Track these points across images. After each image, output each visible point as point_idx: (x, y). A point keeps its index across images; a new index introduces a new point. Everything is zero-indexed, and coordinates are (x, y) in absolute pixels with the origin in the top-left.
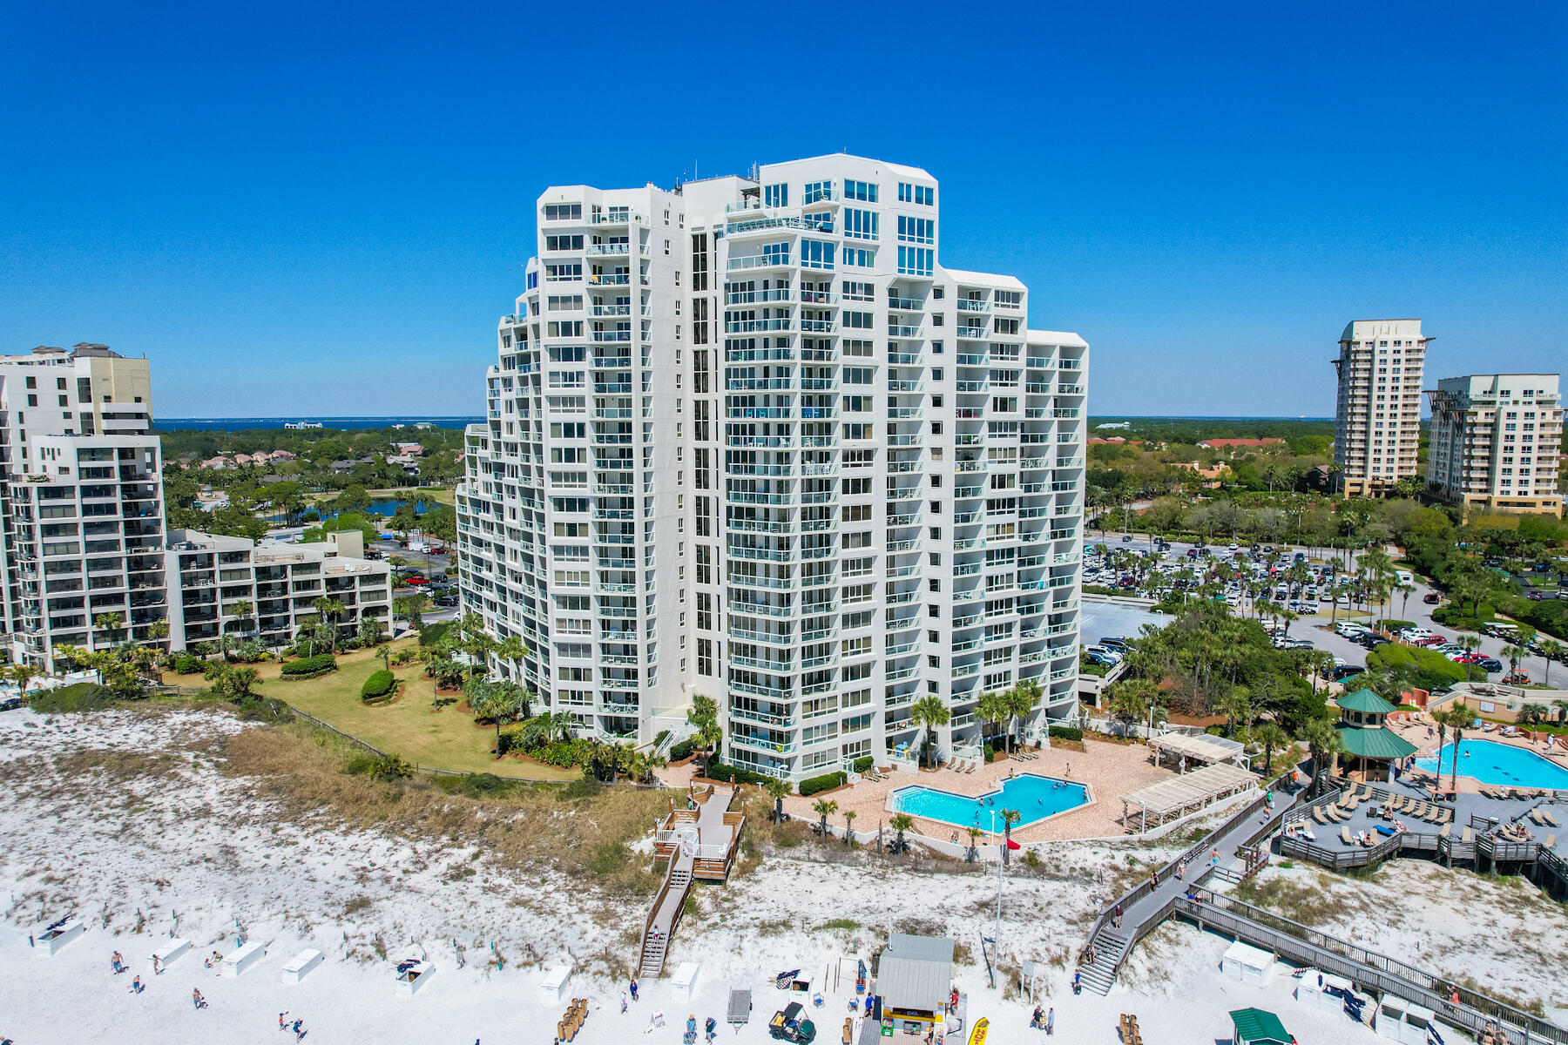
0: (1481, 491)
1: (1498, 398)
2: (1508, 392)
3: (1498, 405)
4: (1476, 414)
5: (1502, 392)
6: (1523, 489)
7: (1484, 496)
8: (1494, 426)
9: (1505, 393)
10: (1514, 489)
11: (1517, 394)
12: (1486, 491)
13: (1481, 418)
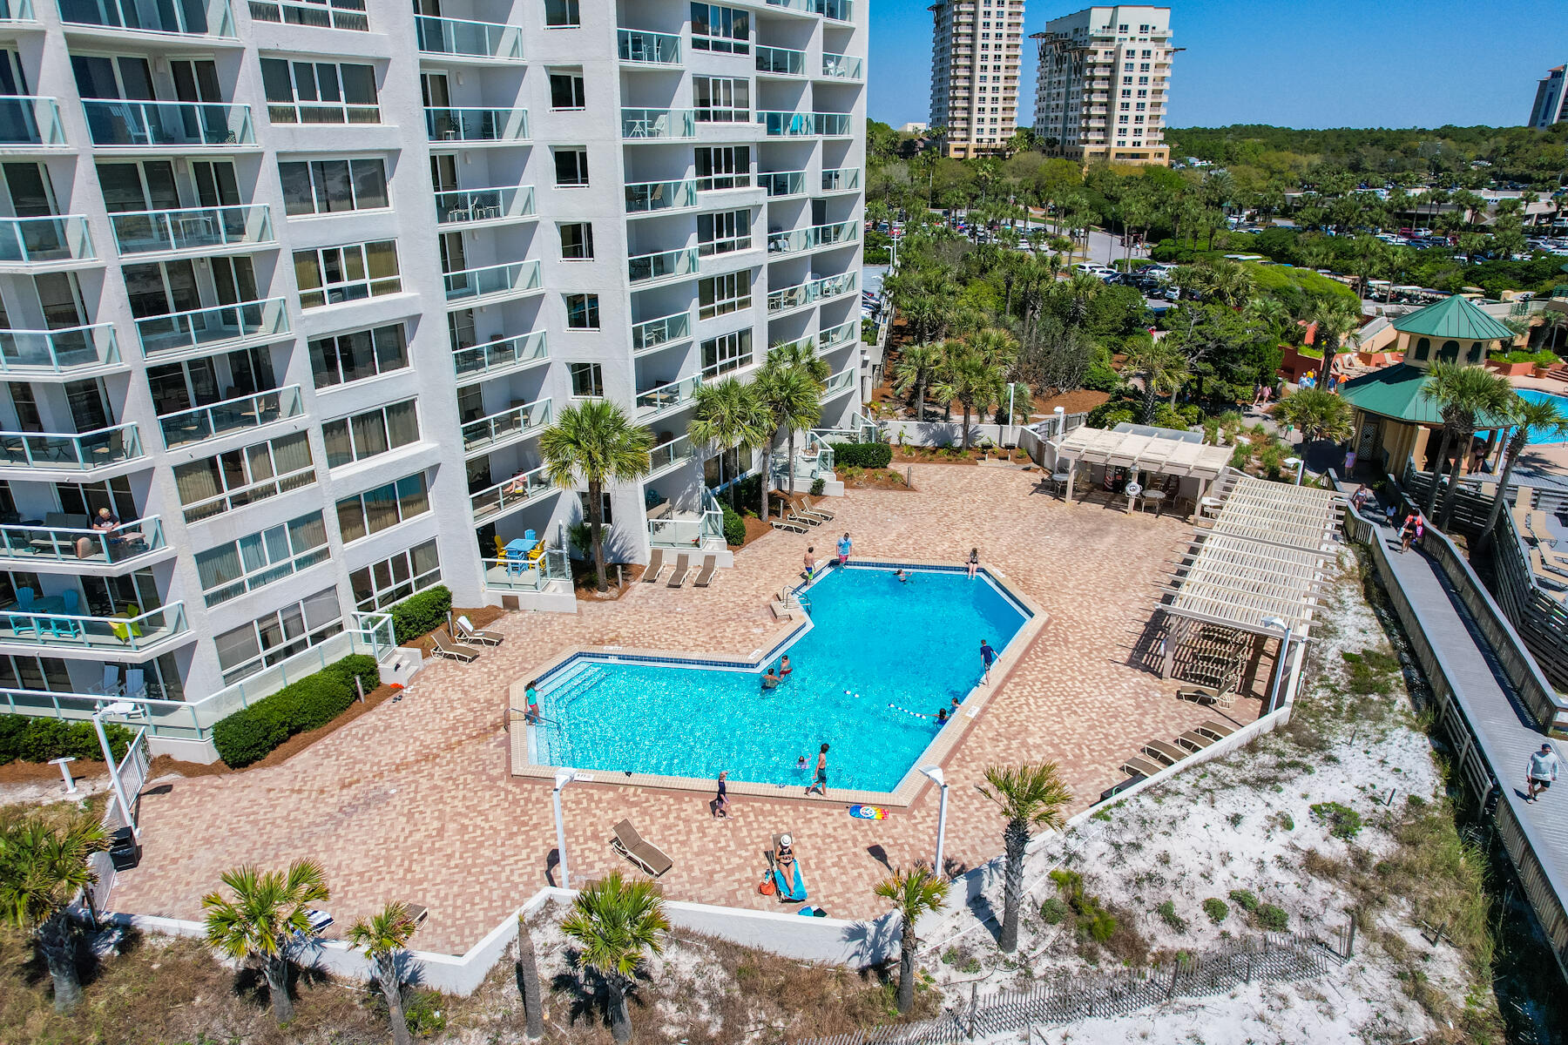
0: (1098, 142)
1: (1117, 35)
2: (1126, 27)
3: (1117, 42)
4: (1095, 53)
5: (1121, 27)
6: (1137, 139)
7: (1102, 148)
8: (1113, 67)
9: (1124, 28)
10: (1129, 139)
11: (1134, 31)
12: (1102, 142)
13: (1100, 58)
